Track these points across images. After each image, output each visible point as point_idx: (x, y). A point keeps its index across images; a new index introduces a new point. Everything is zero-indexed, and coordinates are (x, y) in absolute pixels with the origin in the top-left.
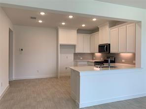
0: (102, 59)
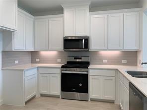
0: (59, 60)
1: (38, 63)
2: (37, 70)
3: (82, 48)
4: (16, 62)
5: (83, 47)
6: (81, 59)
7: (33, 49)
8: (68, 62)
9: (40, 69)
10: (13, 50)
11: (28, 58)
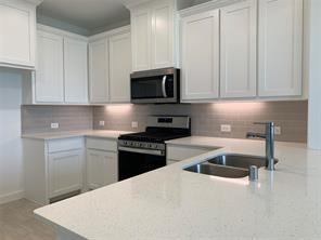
0: (134, 124)
1: (102, 128)
2: (85, 142)
3: (163, 97)
4: (55, 126)
5: (165, 95)
6: (170, 121)
7: (87, 100)
8: (148, 128)
9: (88, 140)
10: (34, 103)
11: (87, 119)
